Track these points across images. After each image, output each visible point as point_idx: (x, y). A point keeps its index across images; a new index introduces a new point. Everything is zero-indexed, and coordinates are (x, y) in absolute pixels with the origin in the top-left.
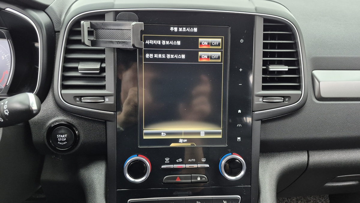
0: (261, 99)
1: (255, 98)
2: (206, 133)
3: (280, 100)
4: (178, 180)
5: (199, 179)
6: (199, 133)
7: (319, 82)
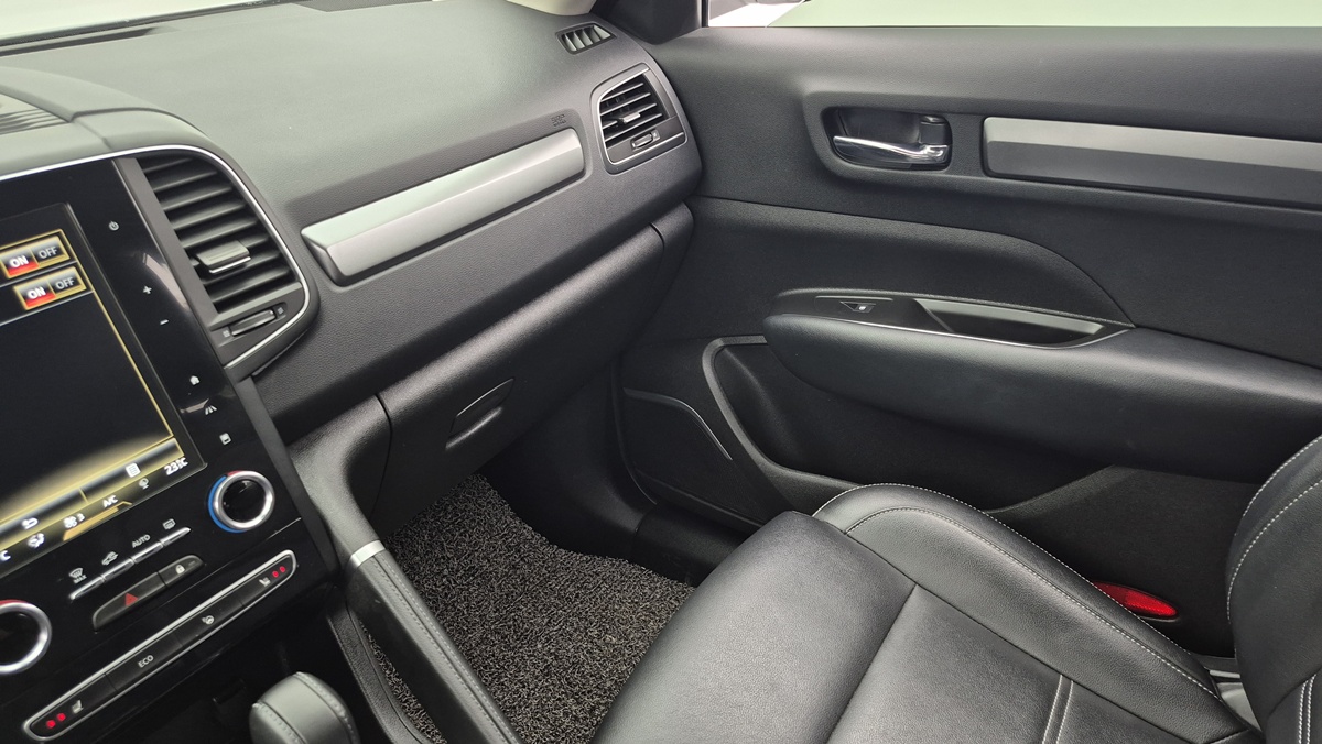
0: (226, 333)
1: (213, 336)
2: (142, 465)
3: (267, 317)
4: (131, 601)
5: (180, 570)
6: (122, 475)
7: (325, 249)
